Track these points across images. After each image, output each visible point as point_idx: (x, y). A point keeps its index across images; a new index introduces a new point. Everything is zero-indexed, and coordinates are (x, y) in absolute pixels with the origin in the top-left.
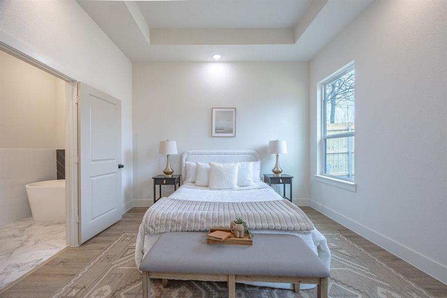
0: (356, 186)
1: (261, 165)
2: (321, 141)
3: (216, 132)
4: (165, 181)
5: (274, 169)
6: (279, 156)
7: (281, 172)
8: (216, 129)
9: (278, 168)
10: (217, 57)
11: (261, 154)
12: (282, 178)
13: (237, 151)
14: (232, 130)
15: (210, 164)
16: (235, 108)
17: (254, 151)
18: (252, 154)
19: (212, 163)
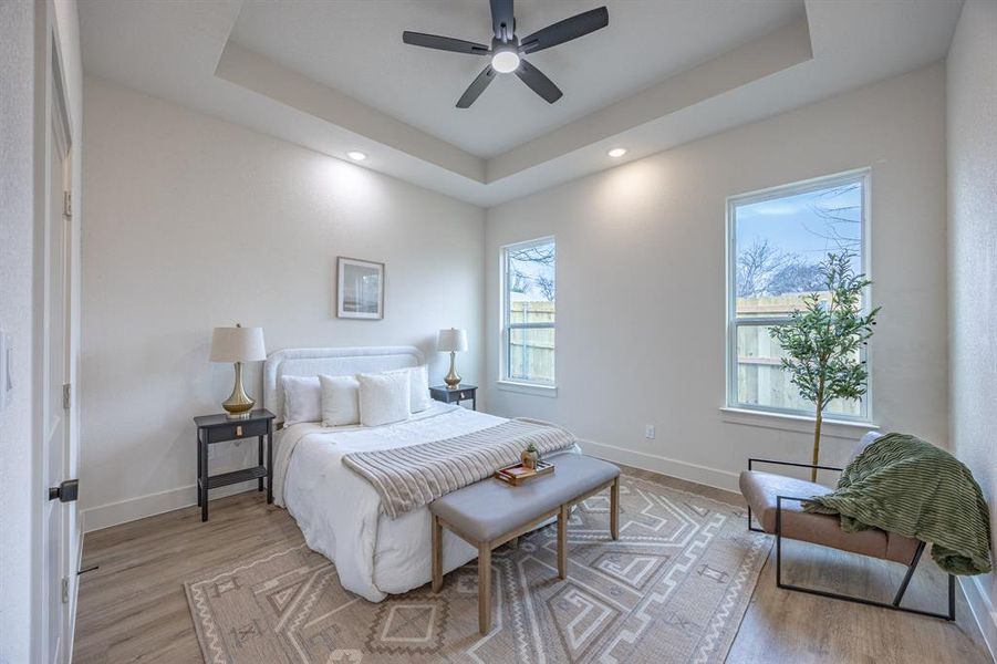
0: (556, 389)
1: (429, 369)
2: (504, 331)
3: (345, 309)
4: (239, 428)
5: (448, 376)
6: (456, 356)
7: (459, 381)
8: (345, 303)
9: (454, 376)
10: (357, 156)
11: (424, 353)
12: (464, 391)
13: (387, 347)
14: (376, 306)
15: (358, 378)
16: (383, 265)
17: (412, 348)
18: (413, 354)
19: (363, 375)
